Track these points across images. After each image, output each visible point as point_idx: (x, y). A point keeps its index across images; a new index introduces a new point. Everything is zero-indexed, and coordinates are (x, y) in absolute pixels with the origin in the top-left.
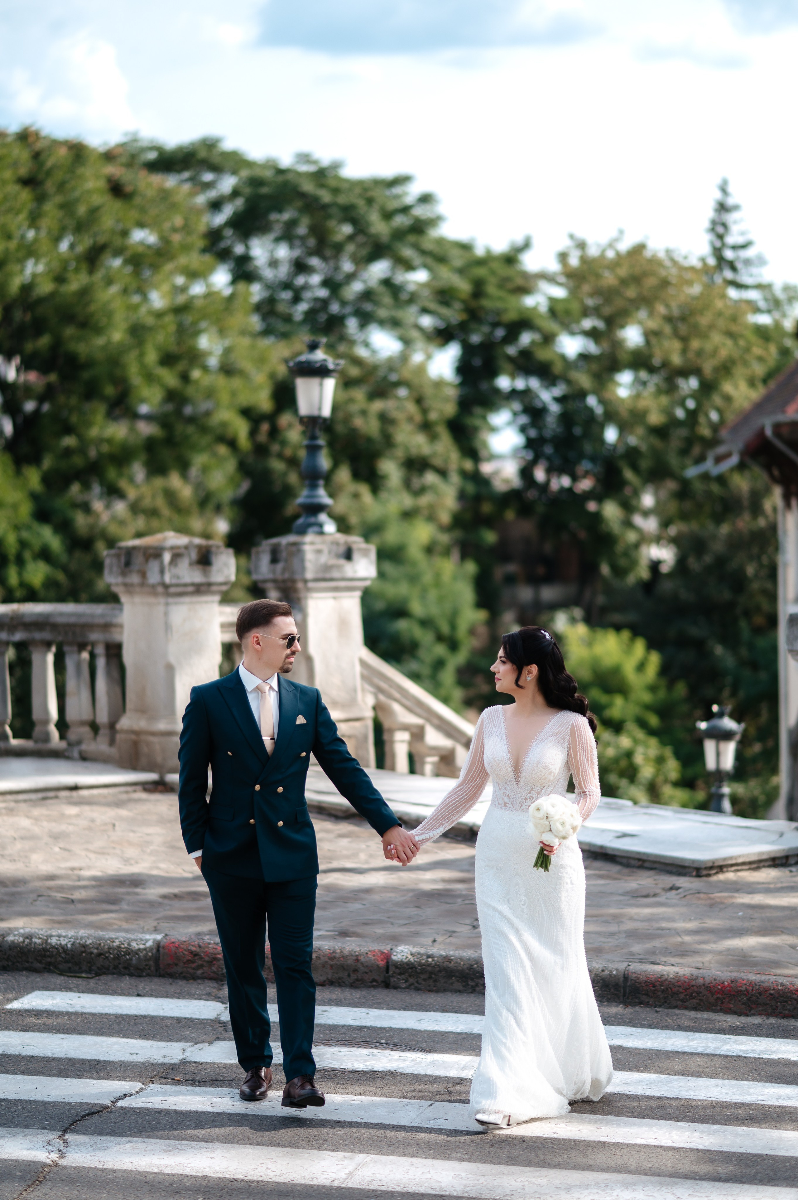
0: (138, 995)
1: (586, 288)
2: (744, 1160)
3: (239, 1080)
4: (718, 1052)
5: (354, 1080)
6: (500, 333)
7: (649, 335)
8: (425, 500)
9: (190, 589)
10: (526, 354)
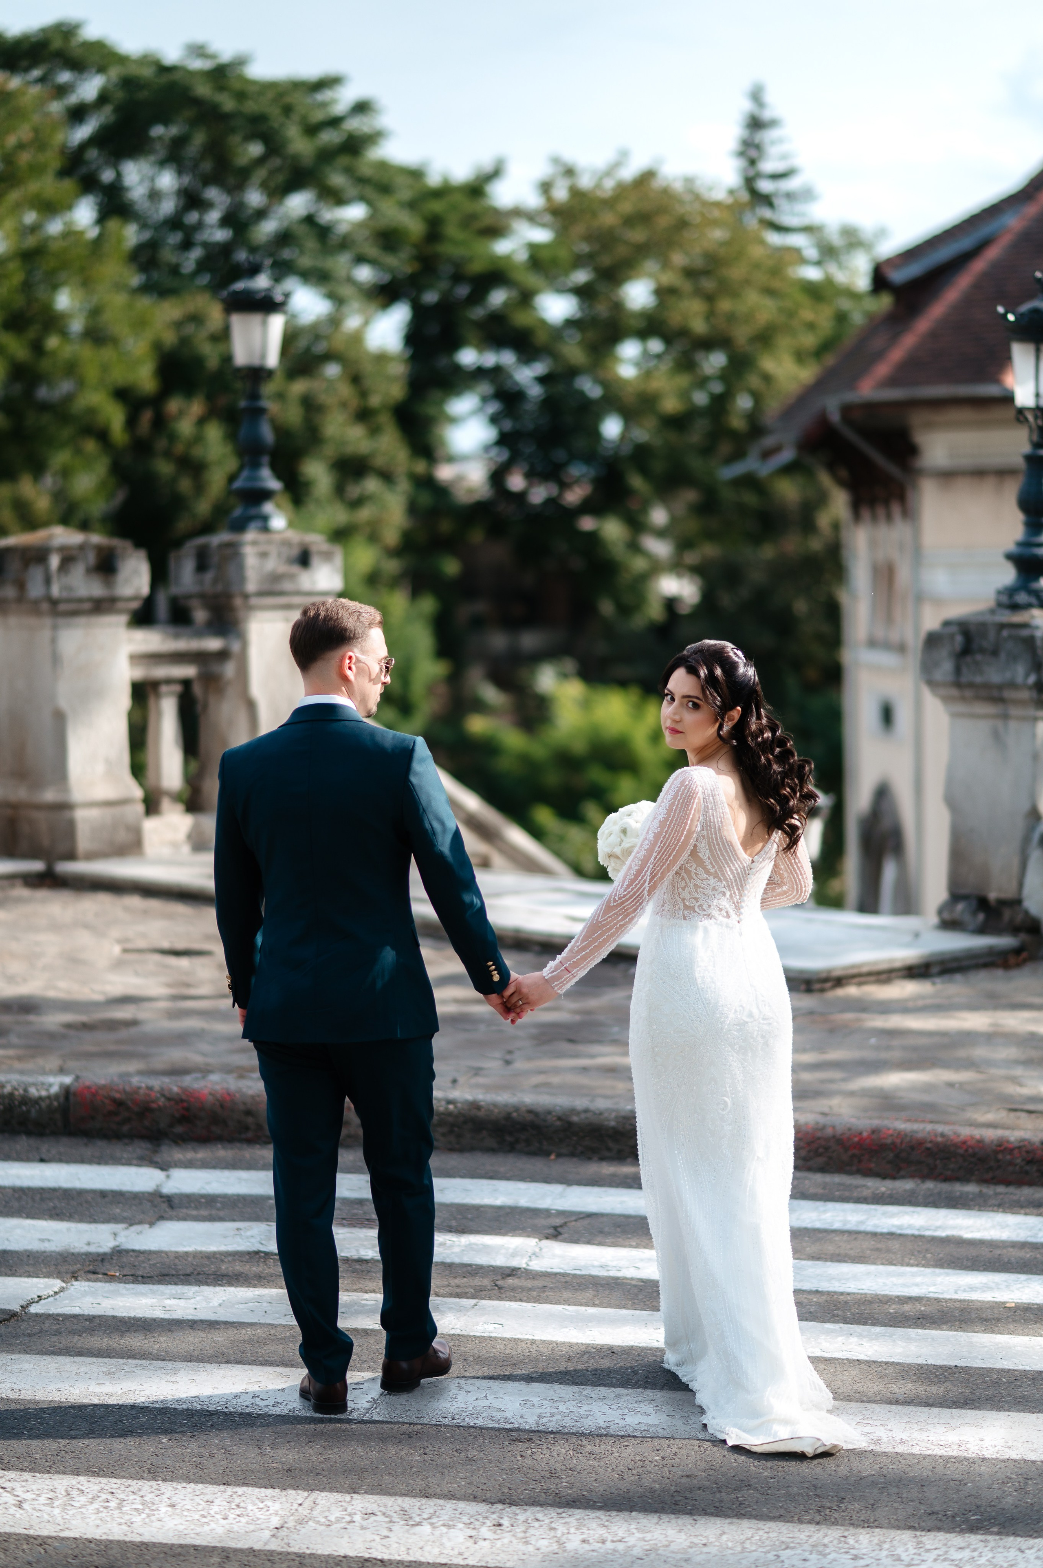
0: (42, 1160)
1: (579, 229)
2: (926, 1374)
3: (199, 1274)
4: (862, 1228)
5: (363, 1271)
6: (463, 291)
7: (663, 293)
8: (365, 514)
9: (87, 606)
10: (497, 319)
